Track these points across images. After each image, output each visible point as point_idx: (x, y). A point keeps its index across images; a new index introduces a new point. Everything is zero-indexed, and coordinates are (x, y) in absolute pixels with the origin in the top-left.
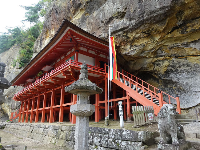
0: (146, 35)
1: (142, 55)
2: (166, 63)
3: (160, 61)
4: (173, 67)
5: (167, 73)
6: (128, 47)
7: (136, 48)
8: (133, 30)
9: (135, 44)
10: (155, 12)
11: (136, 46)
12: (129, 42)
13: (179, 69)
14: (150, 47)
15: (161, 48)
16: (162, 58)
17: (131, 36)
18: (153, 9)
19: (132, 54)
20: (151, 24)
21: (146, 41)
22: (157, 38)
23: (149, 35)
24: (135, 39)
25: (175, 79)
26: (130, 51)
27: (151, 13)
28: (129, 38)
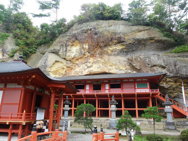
0: (174, 81)
1: (169, 88)
2: (176, 94)
3: (174, 92)
4: (178, 96)
5: (175, 97)
6: (165, 83)
7: (168, 85)
8: (170, 78)
9: (168, 83)
10: (183, 75)
11: (168, 84)
12: (166, 82)
13: (180, 97)
14: (174, 86)
15: (177, 88)
16: (175, 91)
17: (168, 80)
18: (182, 74)
19: (166, 87)
20: (179, 78)
21: (173, 83)
22: (178, 84)
23: (176, 82)
24: (170, 81)
25: (178, 101)
26: (165, 85)
27: (181, 75)
28: (167, 80)
